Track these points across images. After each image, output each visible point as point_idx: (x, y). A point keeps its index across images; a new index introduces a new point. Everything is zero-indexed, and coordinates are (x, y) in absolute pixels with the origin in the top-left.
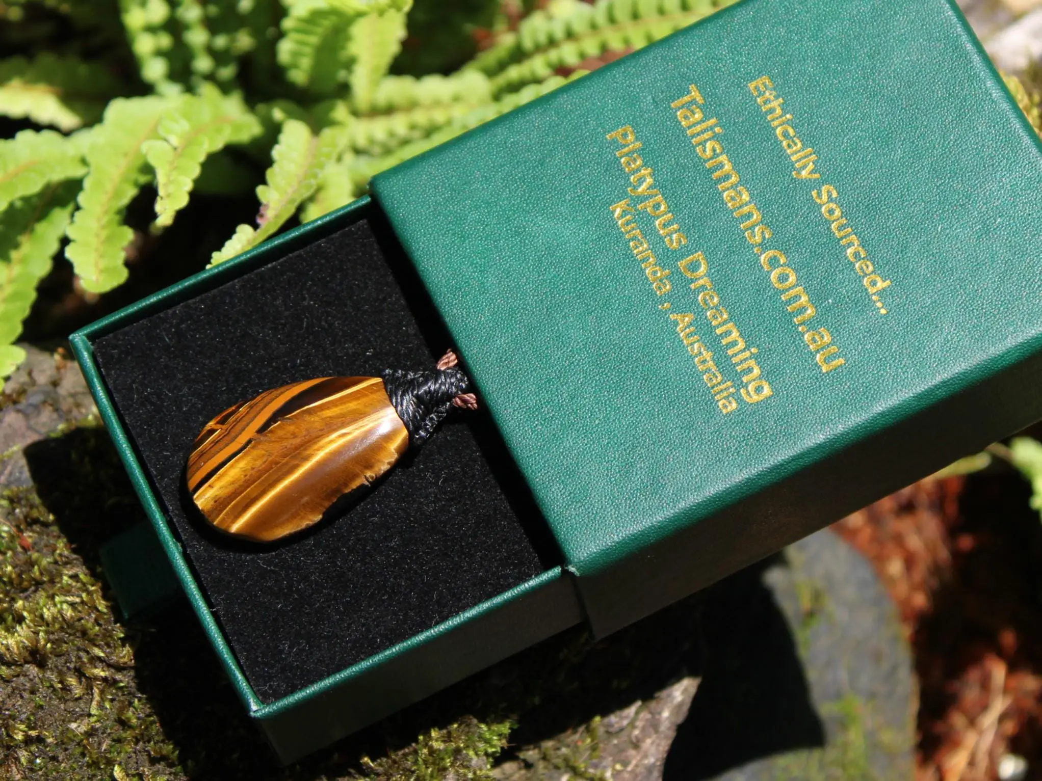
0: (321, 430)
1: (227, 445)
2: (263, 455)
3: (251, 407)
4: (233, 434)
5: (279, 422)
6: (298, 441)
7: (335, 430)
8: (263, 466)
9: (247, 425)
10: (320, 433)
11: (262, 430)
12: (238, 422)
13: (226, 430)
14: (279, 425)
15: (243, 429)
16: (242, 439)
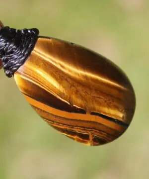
0: (67, 80)
1: (100, 124)
2: (96, 101)
3: (73, 127)
4: (93, 126)
5: (74, 105)
6: (80, 88)
7: (63, 72)
8: (101, 97)
9: (84, 121)
10: (69, 79)
11: (82, 111)
12: (84, 127)
13: (92, 131)
14: (76, 105)
15: (87, 122)
16: (93, 118)
